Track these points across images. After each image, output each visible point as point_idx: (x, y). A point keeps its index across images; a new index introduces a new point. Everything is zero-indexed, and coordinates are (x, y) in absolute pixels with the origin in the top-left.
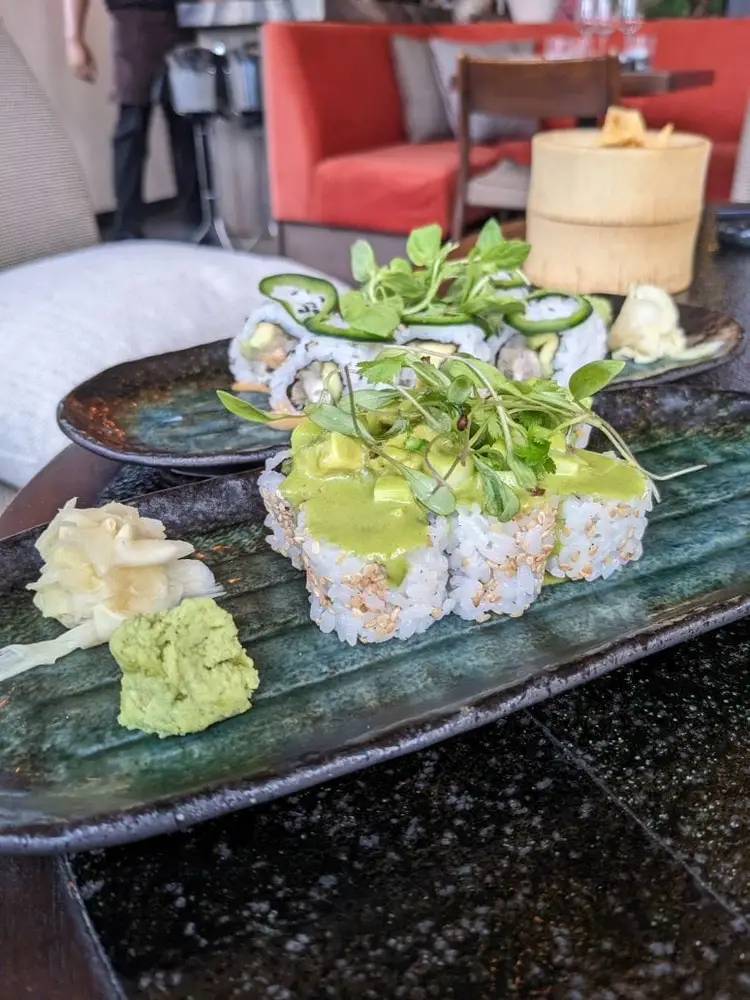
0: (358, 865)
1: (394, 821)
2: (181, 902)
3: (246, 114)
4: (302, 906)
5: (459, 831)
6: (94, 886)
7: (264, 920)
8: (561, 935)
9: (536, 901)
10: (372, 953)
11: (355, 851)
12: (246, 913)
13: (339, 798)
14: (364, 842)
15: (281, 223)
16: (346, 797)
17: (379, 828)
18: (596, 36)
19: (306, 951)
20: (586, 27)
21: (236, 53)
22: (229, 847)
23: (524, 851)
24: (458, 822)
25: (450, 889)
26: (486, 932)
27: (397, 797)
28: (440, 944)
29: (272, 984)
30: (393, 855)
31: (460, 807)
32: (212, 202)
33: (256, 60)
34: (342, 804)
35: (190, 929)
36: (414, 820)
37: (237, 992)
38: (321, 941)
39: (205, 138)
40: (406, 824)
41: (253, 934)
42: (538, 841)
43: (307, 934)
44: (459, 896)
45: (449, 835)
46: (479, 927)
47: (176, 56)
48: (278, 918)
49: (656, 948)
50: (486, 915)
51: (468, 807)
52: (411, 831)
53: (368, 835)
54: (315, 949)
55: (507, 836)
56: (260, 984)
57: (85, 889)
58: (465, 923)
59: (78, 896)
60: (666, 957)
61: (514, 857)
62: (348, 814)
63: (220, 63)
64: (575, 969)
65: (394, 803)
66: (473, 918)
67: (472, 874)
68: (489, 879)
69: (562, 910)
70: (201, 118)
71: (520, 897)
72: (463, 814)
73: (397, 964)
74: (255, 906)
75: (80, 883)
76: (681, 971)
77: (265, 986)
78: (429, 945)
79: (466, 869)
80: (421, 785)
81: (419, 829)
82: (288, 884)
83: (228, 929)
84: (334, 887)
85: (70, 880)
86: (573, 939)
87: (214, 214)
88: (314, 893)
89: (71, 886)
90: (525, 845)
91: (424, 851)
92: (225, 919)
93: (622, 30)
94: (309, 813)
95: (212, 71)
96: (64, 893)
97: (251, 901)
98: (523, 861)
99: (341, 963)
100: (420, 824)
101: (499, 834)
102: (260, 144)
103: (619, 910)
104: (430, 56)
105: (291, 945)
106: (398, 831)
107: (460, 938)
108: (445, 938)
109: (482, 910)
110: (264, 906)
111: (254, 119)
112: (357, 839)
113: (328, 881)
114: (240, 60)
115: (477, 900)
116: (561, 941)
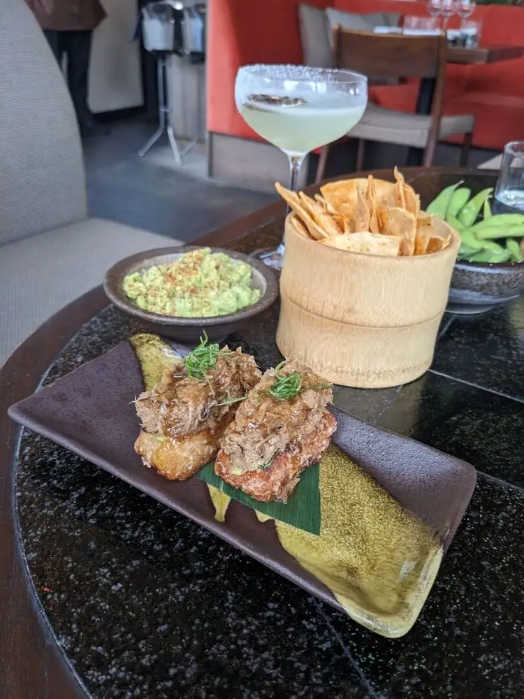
0: (150, 557)
1: (171, 539)
2: (70, 565)
3: (194, 54)
4: (122, 572)
5: (199, 547)
6: (33, 555)
7: (104, 576)
8: (231, 595)
9: (224, 580)
10: (148, 594)
11: (151, 551)
12: (97, 572)
13: (149, 526)
14: (156, 547)
15: (211, 133)
16: (152, 526)
17: (164, 542)
18: (441, 17)
19: (120, 590)
20: (436, 10)
21: (189, 10)
22: (95, 544)
23: (226, 558)
24: (200, 543)
25: (189, 571)
26: (199, 590)
27: (175, 529)
28: (178, 593)
29: (102, 602)
30: (167, 555)
31: (203, 536)
32: (166, 113)
33: (203, 16)
34: (150, 529)
35: (72, 576)
36: (180, 540)
37: (87, 604)
38: (127, 588)
39: (164, 68)
40: (176, 541)
41: (99, 582)
42: (234, 555)
43: (122, 583)
44: (192, 574)
45: (194, 548)
46: (197, 588)
47: (148, 10)
48: (111, 576)
49: (271, 605)
50: (201, 584)
51: (207, 536)
52: (178, 544)
53: (158, 545)
54: (123, 590)
55: (220, 551)
56: (97, 602)
57: (29, 556)
58: (191, 586)
59: (25, 559)
60: (273, 609)
61: (221, 561)
62: (151, 535)
63: (178, 16)
64: (233, 609)
65: (174, 532)
66: (195, 585)
67: (200, 566)
68: (207, 569)
69: (235, 586)
70: (162, 55)
71: (218, 578)
72: (203, 540)
73: (157, 600)
74: (102, 570)
75: (27, 553)
76: (278, 615)
77: (100, 603)
78: (173, 593)
79: (198, 564)
80: (188, 524)
81: (182, 544)
82: (118, 562)
83: (89, 578)
84: (137, 565)
85: (23, 551)
86: (236, 597)
87: (167, 123)
88: (128, 567)
89: (23, 554)
90: (227, 556)
91: (181, 554)
92: (88, 574)
93: (460, 14)
94: (134, 532)
95: (172, 22)
96: (19, 556)
97: (101, 567)
98: (225, 563)
99: (134, 597)
100: (183, 542)
101: (217, 550)
102: (201, 75)
103: (260, 587)
104: (326, 19)
105: (113, 588)
106: (171, 544)
107: (187, 592)
108: (181, 592)
109: (200, 581)
110: (106, 570)
111: (198, 58)
112: (152, 545)
113: (136, 563)
114: (191, 16)
115: (199, 577)
116: (230, 597)
